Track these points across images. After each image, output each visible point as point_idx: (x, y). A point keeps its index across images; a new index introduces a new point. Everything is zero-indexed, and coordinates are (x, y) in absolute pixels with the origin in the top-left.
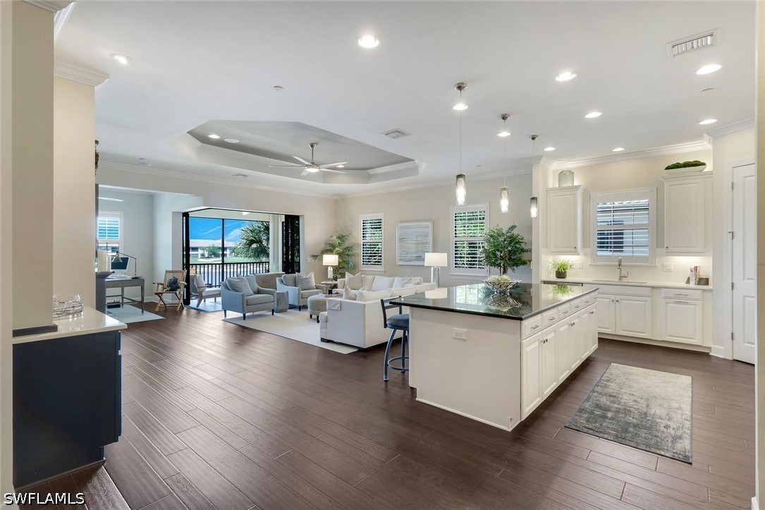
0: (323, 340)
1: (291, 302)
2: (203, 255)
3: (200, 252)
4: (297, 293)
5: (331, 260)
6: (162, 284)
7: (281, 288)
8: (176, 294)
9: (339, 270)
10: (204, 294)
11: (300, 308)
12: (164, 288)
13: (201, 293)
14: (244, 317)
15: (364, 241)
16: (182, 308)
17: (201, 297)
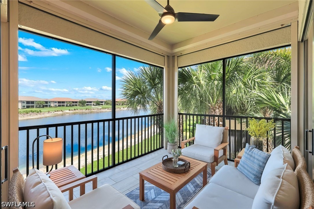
2: (94, 104)
3: (93, 103)
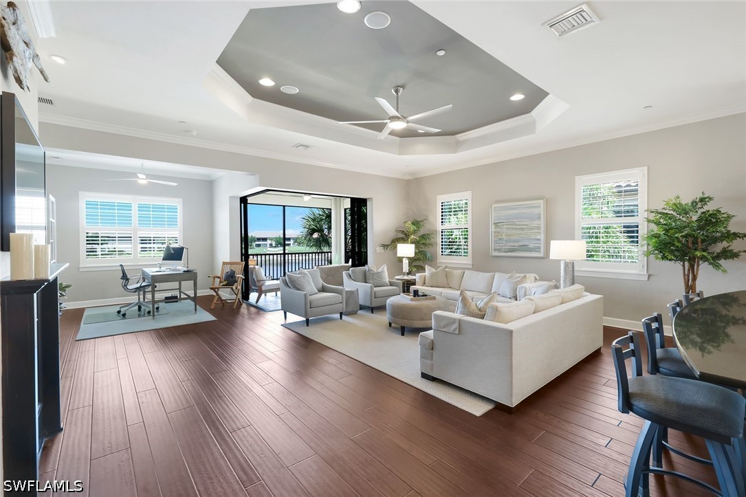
0: (424, 376)
1: (361, 302)
2: (271, 245)
3: (269, 242)
4: (369, 291)
5: (406, 250)
6: (218, 277)
7: (349, 285)
8: (232, 289)
9: (417, 263)
10: (263, 288)
11: (372, 310)
12: (221, 282)
13: (260, 287)
14: (307, 322)
15: (443, 227)
16: (240, 305)
17: (260, 292)
